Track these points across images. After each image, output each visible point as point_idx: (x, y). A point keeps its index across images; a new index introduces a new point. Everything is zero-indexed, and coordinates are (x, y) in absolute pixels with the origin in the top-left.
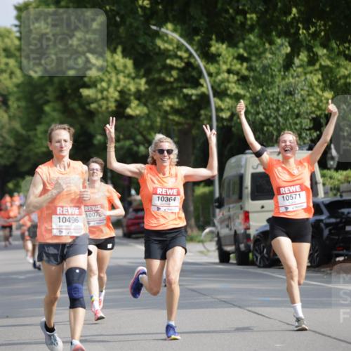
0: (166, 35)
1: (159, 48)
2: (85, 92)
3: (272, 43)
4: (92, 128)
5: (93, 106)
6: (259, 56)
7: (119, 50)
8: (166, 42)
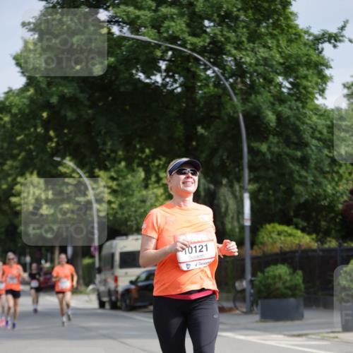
0: (65, 163)
1: (60, 171)
2: (14, 200)
3: (133, 170)
4: (16, 221)
5: (18, 208)
6: (124, 177)
7: (35, 172)
8: (65, 167)
